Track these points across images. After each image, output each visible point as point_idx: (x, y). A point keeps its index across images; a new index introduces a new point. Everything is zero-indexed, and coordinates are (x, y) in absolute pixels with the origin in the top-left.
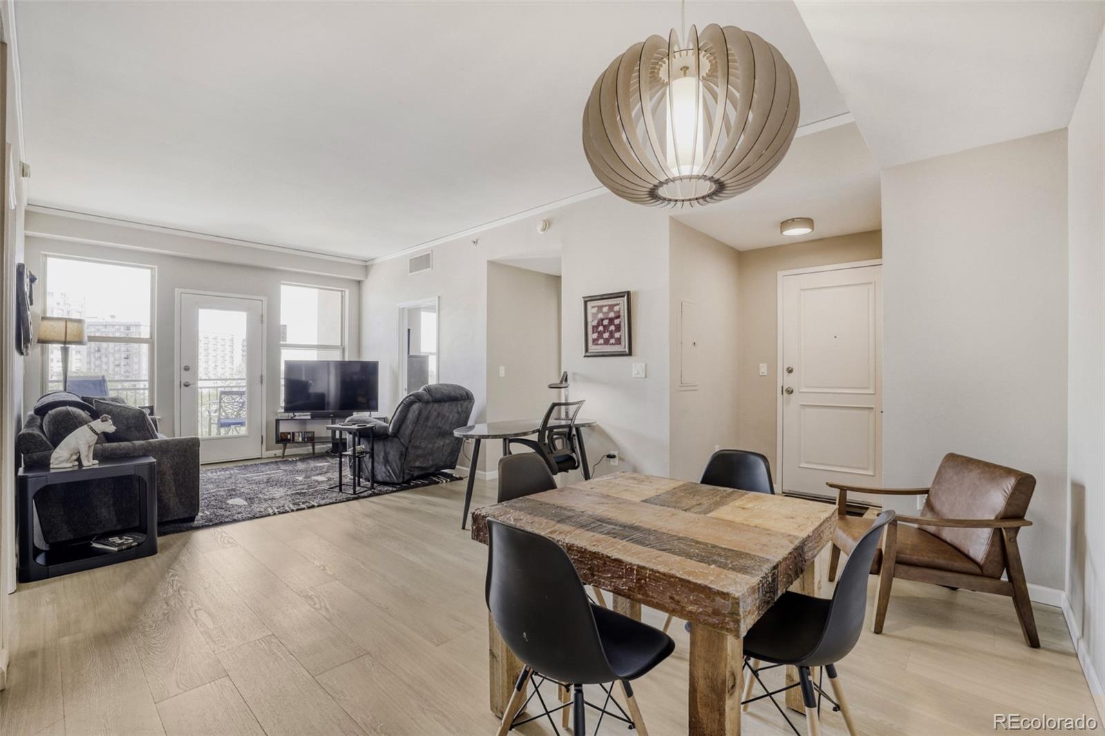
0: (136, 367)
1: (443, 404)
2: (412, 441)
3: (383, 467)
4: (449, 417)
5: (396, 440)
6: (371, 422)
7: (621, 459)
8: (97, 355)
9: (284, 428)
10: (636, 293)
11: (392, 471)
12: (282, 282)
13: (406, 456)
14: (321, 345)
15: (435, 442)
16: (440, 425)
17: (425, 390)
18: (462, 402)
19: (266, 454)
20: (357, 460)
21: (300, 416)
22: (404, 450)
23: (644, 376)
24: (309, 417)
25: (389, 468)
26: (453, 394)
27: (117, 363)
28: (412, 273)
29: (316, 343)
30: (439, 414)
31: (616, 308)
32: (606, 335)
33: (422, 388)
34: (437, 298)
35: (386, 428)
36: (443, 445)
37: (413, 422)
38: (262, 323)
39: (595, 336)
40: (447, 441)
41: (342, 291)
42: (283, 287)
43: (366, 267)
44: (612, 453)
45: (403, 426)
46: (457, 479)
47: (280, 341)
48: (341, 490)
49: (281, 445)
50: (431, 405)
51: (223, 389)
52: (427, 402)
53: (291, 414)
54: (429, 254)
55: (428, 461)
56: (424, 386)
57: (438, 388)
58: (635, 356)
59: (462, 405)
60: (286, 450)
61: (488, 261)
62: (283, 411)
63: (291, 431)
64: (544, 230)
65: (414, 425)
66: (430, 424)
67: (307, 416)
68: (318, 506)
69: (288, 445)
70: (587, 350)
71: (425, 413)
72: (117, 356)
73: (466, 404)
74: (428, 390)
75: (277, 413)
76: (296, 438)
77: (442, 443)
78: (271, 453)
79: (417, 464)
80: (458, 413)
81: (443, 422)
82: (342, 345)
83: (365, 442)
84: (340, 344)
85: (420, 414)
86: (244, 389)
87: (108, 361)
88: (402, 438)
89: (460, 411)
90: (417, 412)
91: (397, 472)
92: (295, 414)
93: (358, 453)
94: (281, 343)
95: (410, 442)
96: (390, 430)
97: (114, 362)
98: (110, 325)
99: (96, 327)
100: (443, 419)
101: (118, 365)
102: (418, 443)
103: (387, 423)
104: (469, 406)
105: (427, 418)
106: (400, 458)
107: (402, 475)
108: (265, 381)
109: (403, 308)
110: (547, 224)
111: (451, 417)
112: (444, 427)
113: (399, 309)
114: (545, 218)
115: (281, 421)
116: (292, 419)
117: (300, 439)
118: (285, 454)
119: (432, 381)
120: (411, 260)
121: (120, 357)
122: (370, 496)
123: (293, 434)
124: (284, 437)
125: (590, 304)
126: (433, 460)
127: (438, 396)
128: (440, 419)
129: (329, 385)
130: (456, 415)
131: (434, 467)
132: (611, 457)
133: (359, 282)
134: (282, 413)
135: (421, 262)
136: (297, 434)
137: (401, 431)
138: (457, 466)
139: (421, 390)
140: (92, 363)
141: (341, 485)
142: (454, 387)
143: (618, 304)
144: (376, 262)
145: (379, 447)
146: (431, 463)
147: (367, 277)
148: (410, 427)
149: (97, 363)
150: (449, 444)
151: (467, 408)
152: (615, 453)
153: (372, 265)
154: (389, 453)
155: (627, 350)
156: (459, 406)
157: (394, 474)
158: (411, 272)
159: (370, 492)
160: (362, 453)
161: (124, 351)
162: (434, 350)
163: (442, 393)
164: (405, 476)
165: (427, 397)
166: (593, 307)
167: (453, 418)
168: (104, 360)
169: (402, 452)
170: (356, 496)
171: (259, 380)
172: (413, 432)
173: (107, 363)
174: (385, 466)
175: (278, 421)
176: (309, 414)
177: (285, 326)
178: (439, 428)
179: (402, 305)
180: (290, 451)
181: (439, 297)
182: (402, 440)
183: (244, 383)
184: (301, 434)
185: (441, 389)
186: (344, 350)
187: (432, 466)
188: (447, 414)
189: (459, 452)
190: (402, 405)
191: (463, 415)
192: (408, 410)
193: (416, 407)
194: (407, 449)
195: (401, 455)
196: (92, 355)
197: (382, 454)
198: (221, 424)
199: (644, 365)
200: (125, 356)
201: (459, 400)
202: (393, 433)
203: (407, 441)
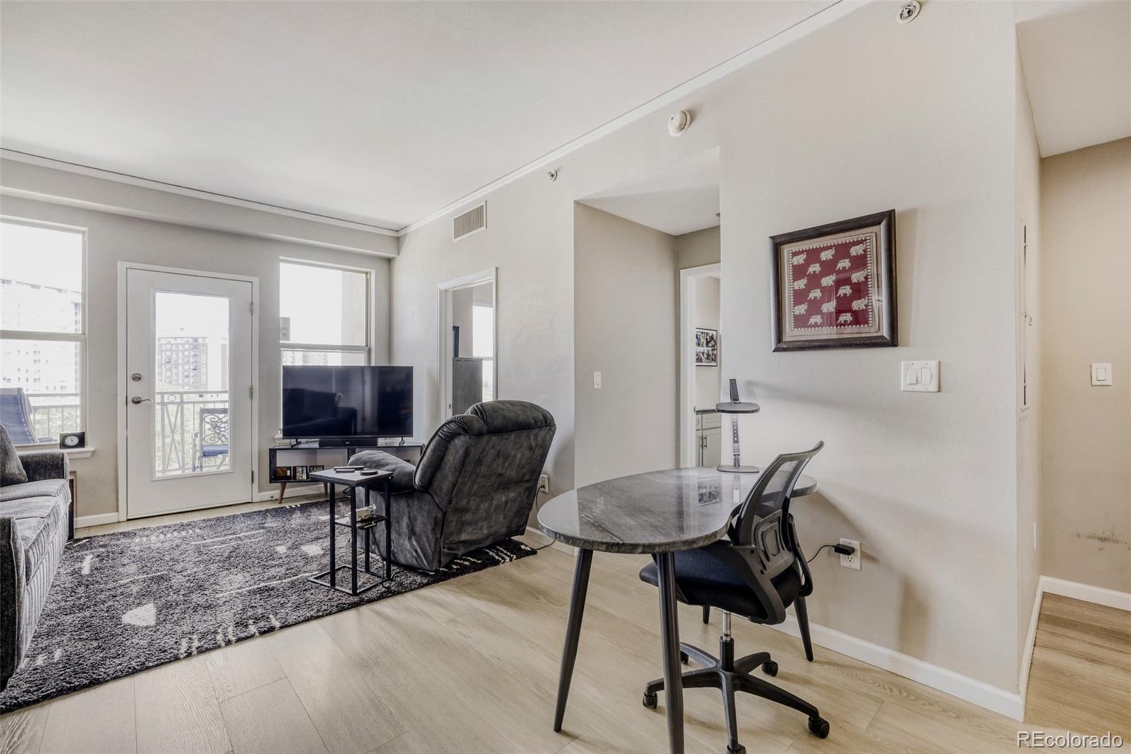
0: (203, 378)
1: (506, 436)
2: (454, 501)
3: (407, 542)
4: (515, 456)
5: (427, 497)
6: (387, 464)
7: (869, 557)
8: (168, 366)
9: (283, 461)
10: (912, 213)
11: (421, 549)
12: (281, 258)
13: (443, 525)
14: (347, 346)
15: (493, 499)
16: (500, 470)
17: (475, 412)
18: (536, 431)
19: (258, 497)
20: (362, 528)
21: (307, 442)
22: (440, 515)
23: (934, 387)
24: (316, 445)
25: (415, 543)
26: (522, 418)
27: (186, 374)
28: (460, 238)
29: (340, 343)
30: (498, 455)
31: (855, 251)
32: (830, 307)
33: (470, 409)
34: (494, 269)
35: (411, 475)
36: (506, 502)
37: (456, 470)
38: (252, 314)
39: (802, 309)
40: (512, 495)
41: (367, 273)
42: (283, 267)
43: (398, 239)
44: (843, 541)
45: (439, 476)
46: (528, 553)
47: (279, 340)
48: (333, 583)
49: (279, 485)
50: (486, 438)
51: (202, 406)
52: (480, 434)
53: (293, 441)
54: (483, 206)
55: (482, 528)
56: (474, 405)
57: (496, 408)
58: (906, 345)
59: (536, 436)
60: (286, 490)
61: (575, 202)
62: (281, 436)
63: (292, 465)
64: (682, 127)
65: (457, 474)
66: (483, 469)
67: (314, 443)
68: (281, 628)
69: (287, 484)
70: (779, 337)
71: (474, 453)
72: (186, 367)
73: (543, 433)
74: (482, 412)
75: (274, 440)
76: (298, 474)
77: (504, 499)
78: (266, 495)
79: (464, 537)
80: (531, 449)
81: (507, 464)
82: (367, 345)
83: (379, 499)
84: (364, 345)
85: (467, 454)
86: (227, 406)
87: (178, 373)
88: (438, 496)
89: (534, 445)
90: (461, 452)
91: (429, 551)
92: (299, 440)
93: (362, 521)
94: (281, 342)
95: (450, 502)
96: (417, 480)
97: (183, 373)
98: (179, 338)
99: (167, 340)
100: (505, 460)
101: (187, 377)
102: (464, 503)
103: (414, 464)
104: (548, 437)
105: (479, 462)
106: (433, 530)
107: (437, 557)
108: (256, 395)
109: (446, 291)
110: (689, 117)
111: (519, 455)
112: (508, 474)
113: (441, 291)
114: (684, 108)
115: (278, 451)
116: (293, 448)
117: (305, 477)
118: (284, 497)
119: (487, 397)
120: (455, 219)
121: (189, 368)
122: (381, 597)
123: (295, 468)
124: (281, 473)
125: (787, 250)
126: (489, 528)
127: (498, 422)
128: (501, 460)
129: (363, 398)
130: (527, 452)
131: (491, 538)
132: (846, 551)
133: (389, 261)
134: (279, 439)
135: (472, 220)
136: (300, 469)
137: (436, 484)
138: (528, 528)
139: (468, 412)
140: (163, 374)
141: (333, 572)
142: (523, 405)
143: (862, 242)
144: (409, 230)
145: (400, 506)
146: (485, 532)
147: (398, 254)
148: (451, 478)
149: (169, 374)
150: (515, 500)
151: (544, 440)
152: (855, 544)
153: (405, 235)
154: (415, 519)
155: (885, 332)
156: (532, 437)
157: (424, 555)
158: (455, 238)
159: (381, 589)
160: (369, 520)
161: (193, 363)
162: (491, 354)
163: (504, 417)
164: (442, 560)
165: (478, 425)
166: (795, 254)
167: (521, 459)
168: (174, 371)
169: (436, 518)
170: (356, 599)
171: (247, 393)
172: (454, 485)
173: (177, 374)
174: (410, 539)
175: (273, 452)
176: (318, 440)
177: (287, 320)
178: (500, 475)
179: (443, 286)
180: (290, 491)
181: (497, 268)
182: (437, 499)
183: (226, 397)
184: (304, 468)
185: (501, 409)
186: (369, 351)
187: (487, 537)
188: (513, 453)
189: (530, 509)
190: (437, 438)
191: (538, 451)
192: (447, 448)
193: (459, 442)
194: (445, 514)
195: (436, 523)
196: (164, 366)
197: (405, 521)
198: (204, 453)
199: (933, 364)
200: (194, 367)
201: (533, 428)
202: (422, 487)
203: (446, 502)
